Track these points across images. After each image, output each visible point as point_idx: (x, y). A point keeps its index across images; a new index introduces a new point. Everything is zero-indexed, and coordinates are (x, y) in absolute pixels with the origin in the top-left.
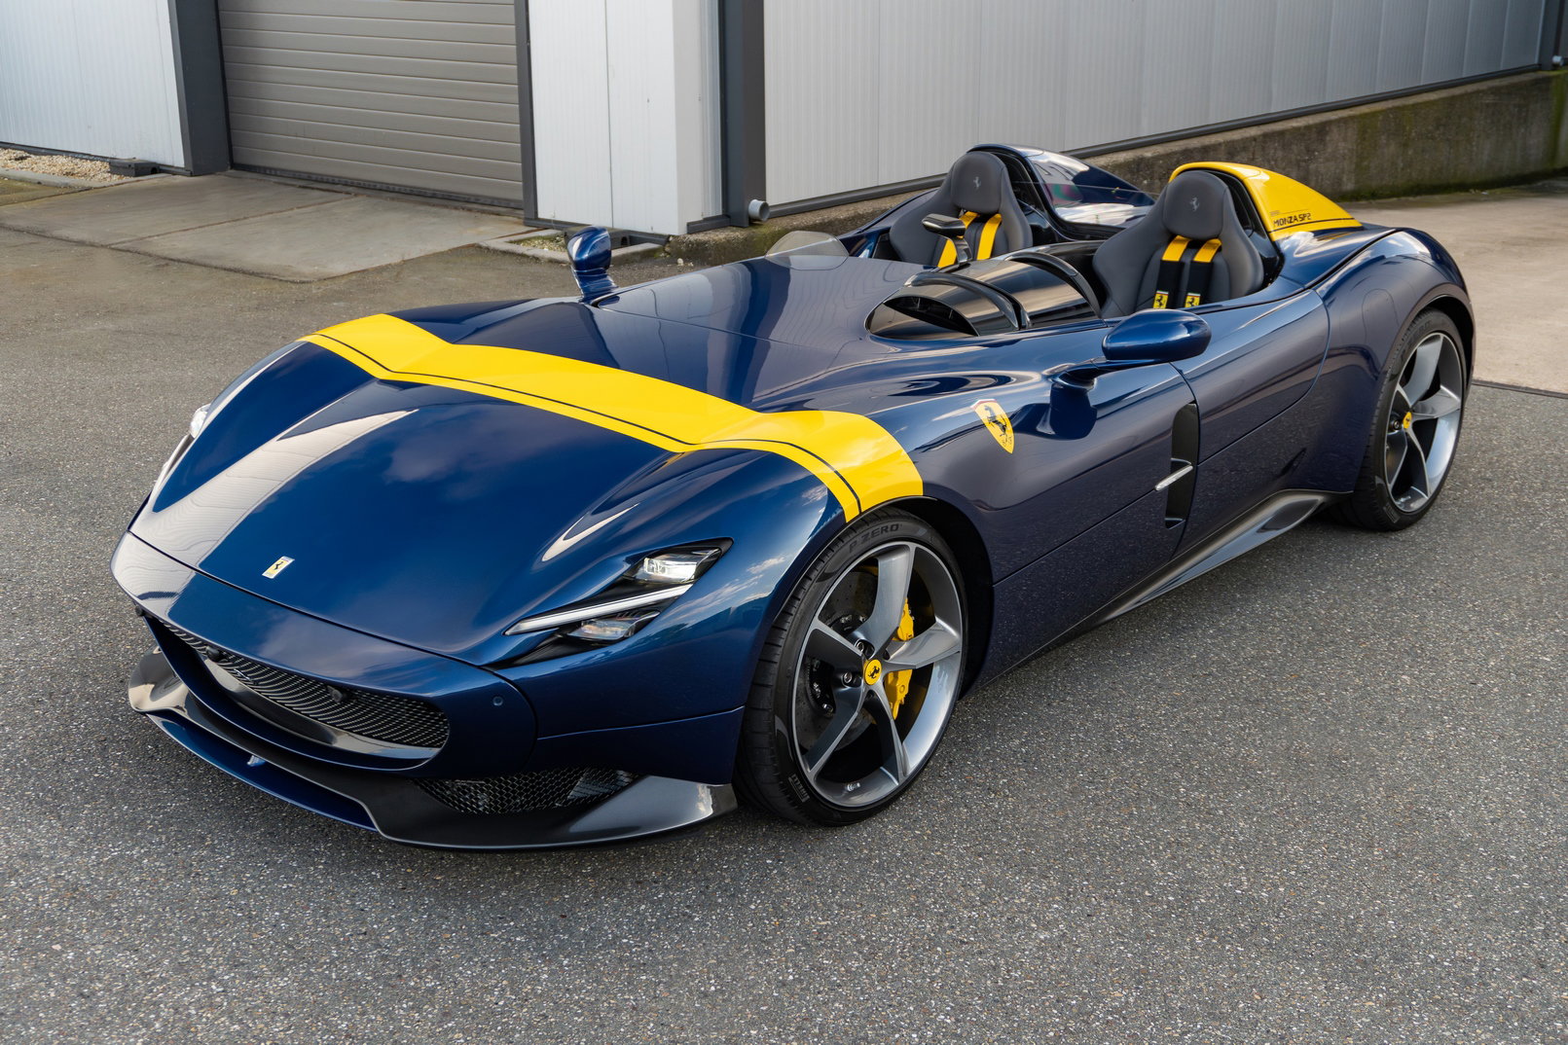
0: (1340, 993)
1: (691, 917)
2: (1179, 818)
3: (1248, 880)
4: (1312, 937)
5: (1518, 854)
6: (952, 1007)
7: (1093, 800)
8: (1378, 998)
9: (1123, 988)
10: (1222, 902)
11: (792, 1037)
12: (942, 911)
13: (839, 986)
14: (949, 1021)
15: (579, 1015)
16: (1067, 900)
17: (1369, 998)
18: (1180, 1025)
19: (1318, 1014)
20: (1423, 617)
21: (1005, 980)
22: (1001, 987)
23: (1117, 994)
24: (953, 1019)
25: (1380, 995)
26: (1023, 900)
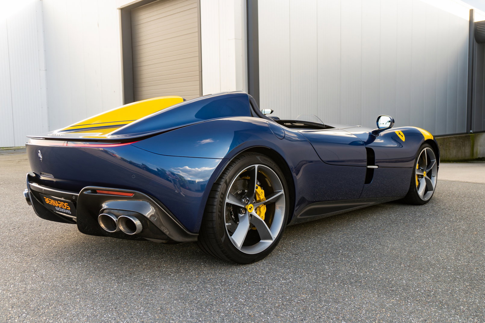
0: (383, 298)
1: (170, 275)
2: (338, 257)
3: (357, 271)
4: (376, 284)
5: (451, 266)
6: (245, 298)
7: (311, 253)
8: (396, 299)
9: (306, 294)
10: (346, 276)
11: (187, 303)
12: (252, 275)
13: (210, 291)
14: (243, 301)
15: (120, 296)
16: (295, 274)
17: (393, 299)
18: (323, 304)
19: (374, 303)
20: (425, 219)
21: (266, 292)
22: (264, 293)
23: (303, 296)
24: (244, 300)
25: (397, 298)
26: (280, 273)
